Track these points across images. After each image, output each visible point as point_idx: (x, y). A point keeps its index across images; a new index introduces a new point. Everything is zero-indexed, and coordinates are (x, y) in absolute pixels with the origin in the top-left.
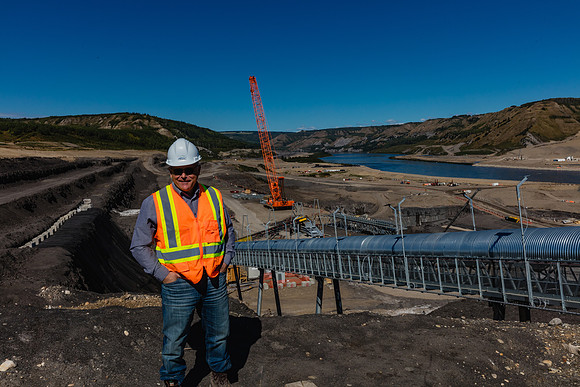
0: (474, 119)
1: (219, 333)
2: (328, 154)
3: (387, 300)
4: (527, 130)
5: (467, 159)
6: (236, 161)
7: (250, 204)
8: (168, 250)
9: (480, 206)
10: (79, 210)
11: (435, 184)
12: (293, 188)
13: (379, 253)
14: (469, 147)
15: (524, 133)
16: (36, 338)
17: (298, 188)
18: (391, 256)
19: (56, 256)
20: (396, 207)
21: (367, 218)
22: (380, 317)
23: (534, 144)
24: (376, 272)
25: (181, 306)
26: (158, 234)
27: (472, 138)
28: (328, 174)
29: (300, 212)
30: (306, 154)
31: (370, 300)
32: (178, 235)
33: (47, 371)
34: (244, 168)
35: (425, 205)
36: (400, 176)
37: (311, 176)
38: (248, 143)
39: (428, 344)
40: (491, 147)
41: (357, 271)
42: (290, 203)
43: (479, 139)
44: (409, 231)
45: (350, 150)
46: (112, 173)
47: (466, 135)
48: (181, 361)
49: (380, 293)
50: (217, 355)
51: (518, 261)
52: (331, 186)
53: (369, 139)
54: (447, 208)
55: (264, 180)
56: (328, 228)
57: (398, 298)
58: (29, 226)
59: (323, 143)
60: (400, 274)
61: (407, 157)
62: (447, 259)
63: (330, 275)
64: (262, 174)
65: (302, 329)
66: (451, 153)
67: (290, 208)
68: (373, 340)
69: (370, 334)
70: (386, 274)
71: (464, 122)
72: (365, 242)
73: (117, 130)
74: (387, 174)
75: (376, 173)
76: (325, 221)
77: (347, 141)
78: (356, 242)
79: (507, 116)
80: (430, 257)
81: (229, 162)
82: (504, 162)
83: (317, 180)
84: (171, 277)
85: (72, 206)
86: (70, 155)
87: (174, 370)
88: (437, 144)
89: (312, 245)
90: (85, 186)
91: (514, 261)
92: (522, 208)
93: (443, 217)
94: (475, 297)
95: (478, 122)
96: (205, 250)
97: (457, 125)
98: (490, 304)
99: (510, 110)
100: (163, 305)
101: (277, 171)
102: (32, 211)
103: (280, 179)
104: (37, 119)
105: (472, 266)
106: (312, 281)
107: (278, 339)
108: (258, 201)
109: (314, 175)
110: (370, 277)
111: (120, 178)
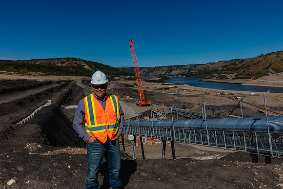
0: (242, 61)
1: (115, 168)
2: (168, 78)
3: (198, 152)
4: (269, 67)
5: (239, 81)
6: (122, 82)
7: (129, 103)
8: (90, 126)
9: (245, 105)
10: (45, 106)
11: (222, 94)
12: (151, 95)
13: (194, 128)
14: (239, 75)
15: (267, 68)
16: (25, 169)
17: (153, 95)
18: (200, 130)
19: (34, 128)
20: (203, 105)
21: (188, 110)
22: (195, 161)
23: (273, 73)
24: (192, 138)
25: (96, 155)
26: (86, 118)
27: (241, 71)
28: (168, 88)
29: (155, 107)
30: (158, 79)
31: (189, 152)
32: (95, 119)
33: (31, 185)
34: (127, 85)
35: (217, 104)
36: (204, 89)
37: (160, 89)
38: (128, 73)
39: (220, 174)
40: (251, 75)
41: (183, 137)
42: (149, 102)
43: (244, 71)
44: (209, 117)
45: (179, 76)
46: (61, 87)
47: (238, 69)
48: (96, 182)
49: (194, 148)
50: (114, 179)
51: (265, 133)
52: (170, 95)
53: (189, 71)
54: (228, 106)
55: (137, 91)
56: (168, 115)
57: (203, 151)
58: (21, 113)
59: (166, 73)
60: (205, 139)
61: (208, 80)
62: (228, 131)
63: (169, 139)
64: (135, 88)
65: (156, 166)
66: (230, 78)
67: (149, 105)
68: (192, 172)
69: (190, 169)
70: (198, 139)
71: (237, 62)
72: (187, 123)
73: (64, 66)
74: (198, 88)
75: (192, 88)
76: (167, 112)
77: (178, 72)
78: (182, 123)
79: (259, 59)
80: (219, 131)
81: (119, 82)
82: (257, 83)
83: (163, 91)
84: (92, 140)
85: (42, 103)
86: (41, 78)
87: (93, 186)
88: (223, 73)
89: (160, 124)
90: (48, 94)
91: (263, 133)
92: (267, 106)
93: (226, 110)
94: (243, 151)
95: (244, 63)
96: (109, 127)
97: (233, 64)
98: (251, 155)
99: (260, 56)
100: (88, 154)
101: (143, 87)
102: (22, 106)
103: (144, 91)
104: (25, 61)
105: (241, 135)
106: (160, 142)
107: (144, 171)
108: (133, 102)
109: (161, 89)
110: (190, 140)
111: (65, 90)
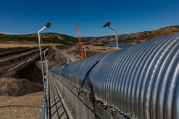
0: (150, 32)
2: (108, 43)
27: (149, 38)
28: (105, 49)
30: (101, 43)
38: (84, 40)
45: (114, 42)
59: (106, 40)
61: (130, 44)
71: (147, 33)
77: (113, 39)
79: (160, 31)
88: (139, 40)
109: (101, 50)
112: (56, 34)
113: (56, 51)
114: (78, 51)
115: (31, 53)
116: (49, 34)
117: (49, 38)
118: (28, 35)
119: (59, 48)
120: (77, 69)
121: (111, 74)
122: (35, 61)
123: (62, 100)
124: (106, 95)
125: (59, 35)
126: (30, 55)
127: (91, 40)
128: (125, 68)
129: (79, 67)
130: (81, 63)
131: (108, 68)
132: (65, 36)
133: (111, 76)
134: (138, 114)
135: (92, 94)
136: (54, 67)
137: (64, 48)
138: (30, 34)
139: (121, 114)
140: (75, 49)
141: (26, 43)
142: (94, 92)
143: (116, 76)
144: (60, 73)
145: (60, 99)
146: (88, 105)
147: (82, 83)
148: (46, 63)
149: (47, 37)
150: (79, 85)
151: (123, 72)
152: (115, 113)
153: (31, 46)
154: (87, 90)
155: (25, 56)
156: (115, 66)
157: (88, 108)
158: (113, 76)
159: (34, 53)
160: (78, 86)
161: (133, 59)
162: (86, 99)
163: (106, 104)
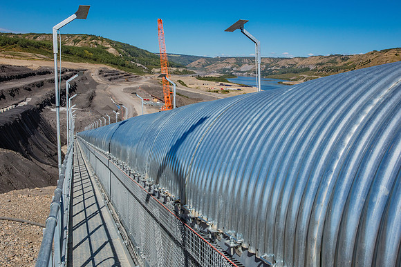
0: (346, 58)
2: (235, 76)
30: (218, 75)
38: (175, 63)
45: (251, 74)
47: (338, 69)
53: (267, 67)
59: (232, 68)
61: (292, 83)
71: (338, 60)
73: (78, 47)
77: (250, 67)
88: (316, 75)
95: (348, 61)
97: (332, 62)
99: (372, 53)
112: (102, 39)
113: (98, 84)
114: (155, 89)
115: (33, 85)
116: (84, 37)
117: (82, 49)
118: (27, 35)
119: (106, 76)
120: (149, 135)
121: (235, 154)
122: (41, 105)
123: (105, 211)
124: (215, 205)
125: (111, 42)
126: (28, 89)
127: (193, 64)
128: (271, 138)
129: (153, 131)
130: (161, 119)
131: (227, 136)
132: (126, 46)
133: (233, 158)
134: (290, 257)
135: (181, 202)
136: (90, 126)
137: (120, 77)
138: (33, 34)
139: (250, 255)
140: (150, 85)
141: (21, 57)
142: (188, 195)
143: (246, 157)
144: (105, 143)
145: (99, 209)
146: (168, 229)
147: (159, 172)
148: (71, 113)
149: (78, 45)
150: (150, 175)
151: (265, 148)
152: (234, 252)
153: (35, 64)
154: (170, 189)
155: (17, 89)
156: (246, 132)
157: (167, 236)
158: (239, 157)
159: (41, 85)
160: (147, 177)
161: (293, 117)
162: (165, 212)
163: (213, 228)
